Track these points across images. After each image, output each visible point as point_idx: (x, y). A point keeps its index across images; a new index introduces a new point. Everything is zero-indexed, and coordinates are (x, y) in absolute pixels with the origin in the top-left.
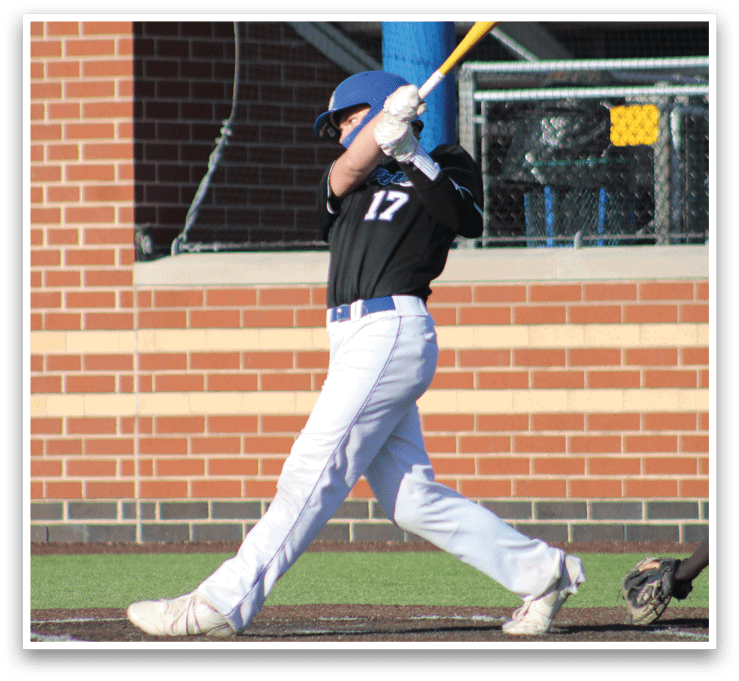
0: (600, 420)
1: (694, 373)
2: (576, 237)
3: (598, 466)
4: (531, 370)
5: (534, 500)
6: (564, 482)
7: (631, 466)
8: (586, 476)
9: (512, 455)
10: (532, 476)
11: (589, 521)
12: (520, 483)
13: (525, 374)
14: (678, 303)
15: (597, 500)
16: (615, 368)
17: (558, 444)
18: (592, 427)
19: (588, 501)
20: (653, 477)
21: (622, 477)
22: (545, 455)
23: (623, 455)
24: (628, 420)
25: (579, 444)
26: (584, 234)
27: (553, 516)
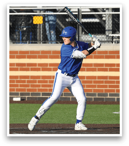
0: (33, 77)
1: (51, 68)
2: (28, 42)
3: (32, 86)
4: (19, 67)
5: (20, 92)
6: (25, 89)
7: (39, 86)
8: (30, 88)
9: (15, 83)
10: (19, 88)
11: (30, 96)
12: (17, 89)
13: (18, 68)
14: (48, 55)
15: (32, 92)
16: (36, 67)
17: (24, 82)
18: (31, 78)
19: (30, 92)
20: (43, 88)
21: (37, 88)
22: (22, 84)
23: (37, 84)
24: (38, 77)
25: (28, 82)
26: (29, 41)
27: (23, 95)
